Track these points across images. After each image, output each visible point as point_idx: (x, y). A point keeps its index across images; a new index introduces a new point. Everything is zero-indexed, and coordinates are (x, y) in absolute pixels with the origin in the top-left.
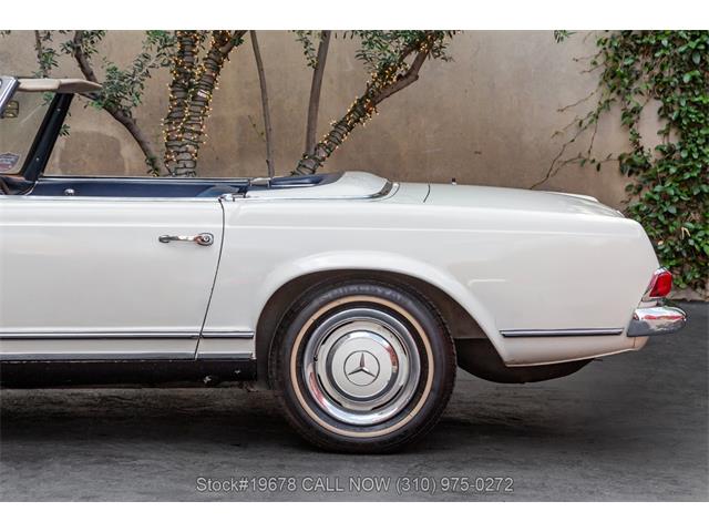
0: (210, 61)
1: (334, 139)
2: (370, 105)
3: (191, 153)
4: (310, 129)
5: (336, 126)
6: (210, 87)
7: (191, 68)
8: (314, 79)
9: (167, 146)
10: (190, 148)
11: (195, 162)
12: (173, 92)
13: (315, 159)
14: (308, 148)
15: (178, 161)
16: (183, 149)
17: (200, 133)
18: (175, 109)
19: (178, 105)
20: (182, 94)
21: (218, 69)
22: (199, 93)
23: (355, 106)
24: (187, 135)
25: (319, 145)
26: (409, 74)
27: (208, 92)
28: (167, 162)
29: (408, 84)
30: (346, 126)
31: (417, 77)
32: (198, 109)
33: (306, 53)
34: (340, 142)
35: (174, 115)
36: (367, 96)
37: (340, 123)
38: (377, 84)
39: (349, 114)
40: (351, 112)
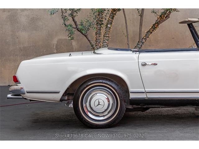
0: (111, 16)
1: (147, 36)
2: (157, 26)
3: (106, 43)
4: (140, 34)
5: (147, 33)
6: (111, 24)
7: (102, 19)
8: (141, 19)
9: (96, 41)
10: (106, 41)
11: (108, 45)
12: (97, 26)
13: (142, 42)
14: (140, 39)
15: (103, 45)
16: (104, 42)
17: (109, 37)
18: (98, 31)
19: (99, 29)
20: (100, 26)
21: (113, 18)
22: (108, 26)
23: (152, 26)
24: (105, 38)
25: (143, 38)
26: (167, 16)
27: (110, 25)
28: (96, 46)
29: (167, 19)
30: (150, 32)
31: (169, 17)
32: (108, 30)
33: (138, 12)
34: (149, 37)
35: (98, 32)
36: (156, 23)
37: (148, 32)
38: (159, 20)
39: (151, 29)
40: (151, 28)
